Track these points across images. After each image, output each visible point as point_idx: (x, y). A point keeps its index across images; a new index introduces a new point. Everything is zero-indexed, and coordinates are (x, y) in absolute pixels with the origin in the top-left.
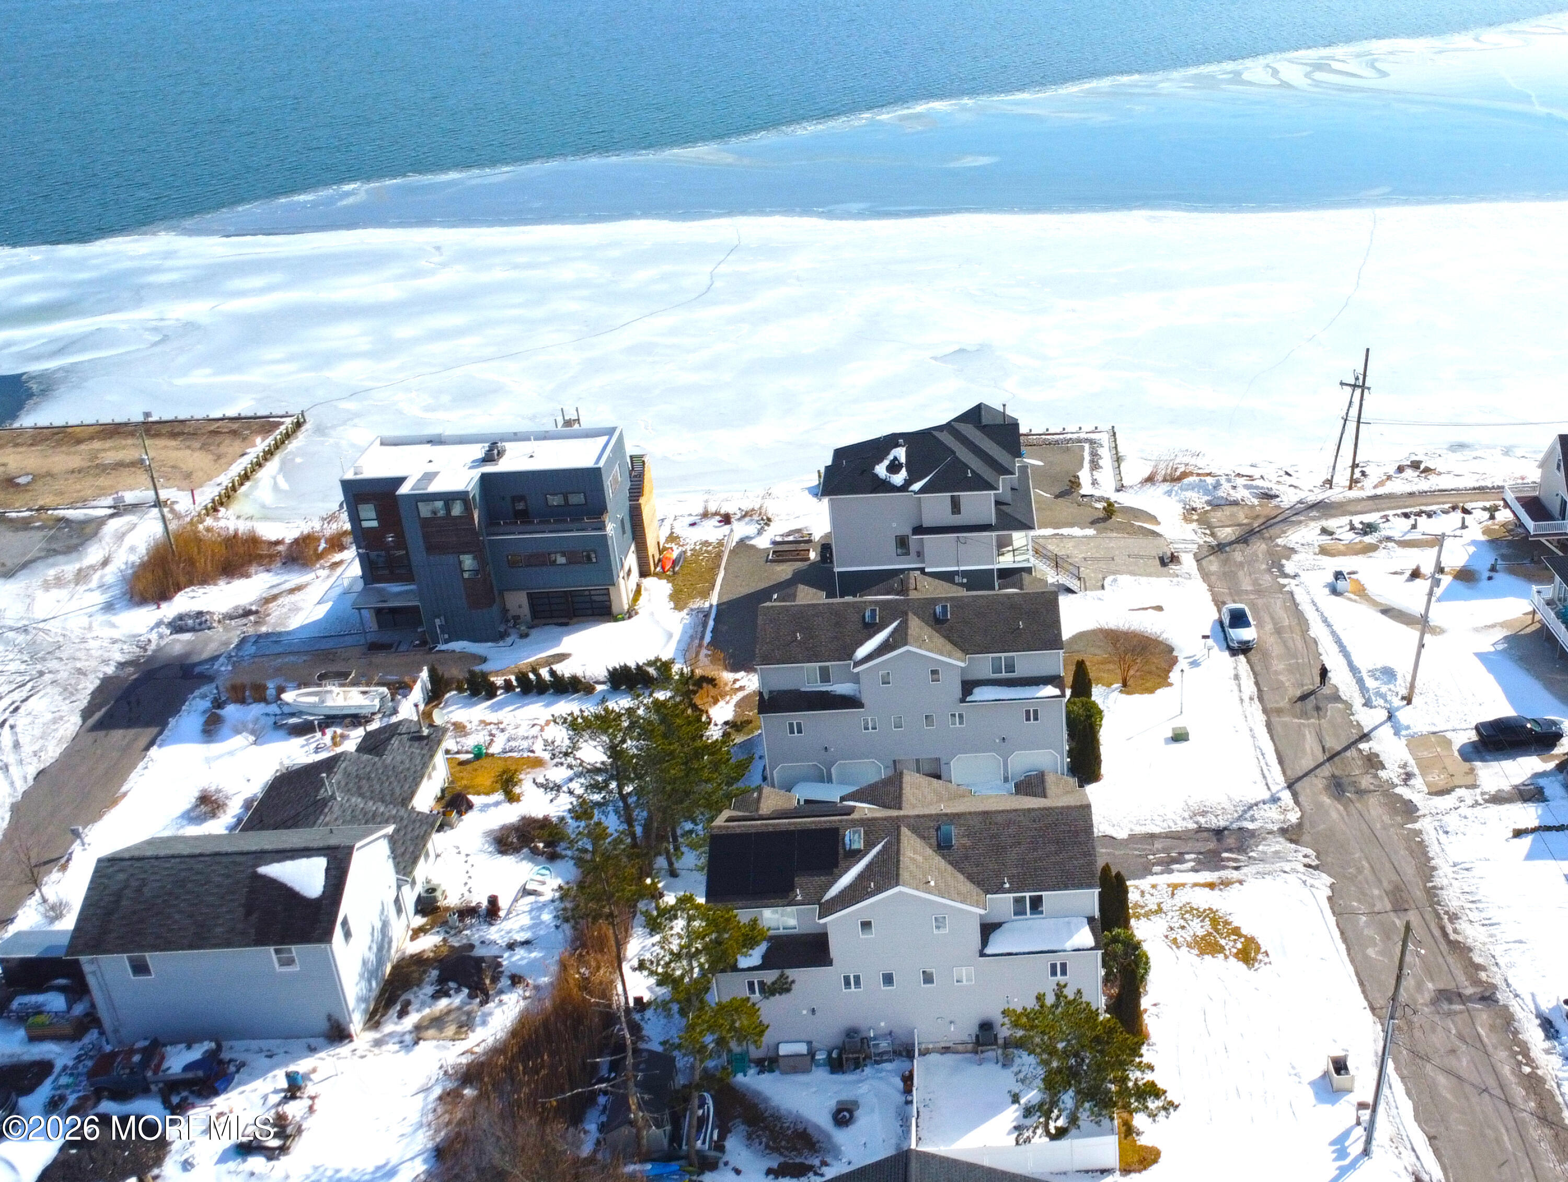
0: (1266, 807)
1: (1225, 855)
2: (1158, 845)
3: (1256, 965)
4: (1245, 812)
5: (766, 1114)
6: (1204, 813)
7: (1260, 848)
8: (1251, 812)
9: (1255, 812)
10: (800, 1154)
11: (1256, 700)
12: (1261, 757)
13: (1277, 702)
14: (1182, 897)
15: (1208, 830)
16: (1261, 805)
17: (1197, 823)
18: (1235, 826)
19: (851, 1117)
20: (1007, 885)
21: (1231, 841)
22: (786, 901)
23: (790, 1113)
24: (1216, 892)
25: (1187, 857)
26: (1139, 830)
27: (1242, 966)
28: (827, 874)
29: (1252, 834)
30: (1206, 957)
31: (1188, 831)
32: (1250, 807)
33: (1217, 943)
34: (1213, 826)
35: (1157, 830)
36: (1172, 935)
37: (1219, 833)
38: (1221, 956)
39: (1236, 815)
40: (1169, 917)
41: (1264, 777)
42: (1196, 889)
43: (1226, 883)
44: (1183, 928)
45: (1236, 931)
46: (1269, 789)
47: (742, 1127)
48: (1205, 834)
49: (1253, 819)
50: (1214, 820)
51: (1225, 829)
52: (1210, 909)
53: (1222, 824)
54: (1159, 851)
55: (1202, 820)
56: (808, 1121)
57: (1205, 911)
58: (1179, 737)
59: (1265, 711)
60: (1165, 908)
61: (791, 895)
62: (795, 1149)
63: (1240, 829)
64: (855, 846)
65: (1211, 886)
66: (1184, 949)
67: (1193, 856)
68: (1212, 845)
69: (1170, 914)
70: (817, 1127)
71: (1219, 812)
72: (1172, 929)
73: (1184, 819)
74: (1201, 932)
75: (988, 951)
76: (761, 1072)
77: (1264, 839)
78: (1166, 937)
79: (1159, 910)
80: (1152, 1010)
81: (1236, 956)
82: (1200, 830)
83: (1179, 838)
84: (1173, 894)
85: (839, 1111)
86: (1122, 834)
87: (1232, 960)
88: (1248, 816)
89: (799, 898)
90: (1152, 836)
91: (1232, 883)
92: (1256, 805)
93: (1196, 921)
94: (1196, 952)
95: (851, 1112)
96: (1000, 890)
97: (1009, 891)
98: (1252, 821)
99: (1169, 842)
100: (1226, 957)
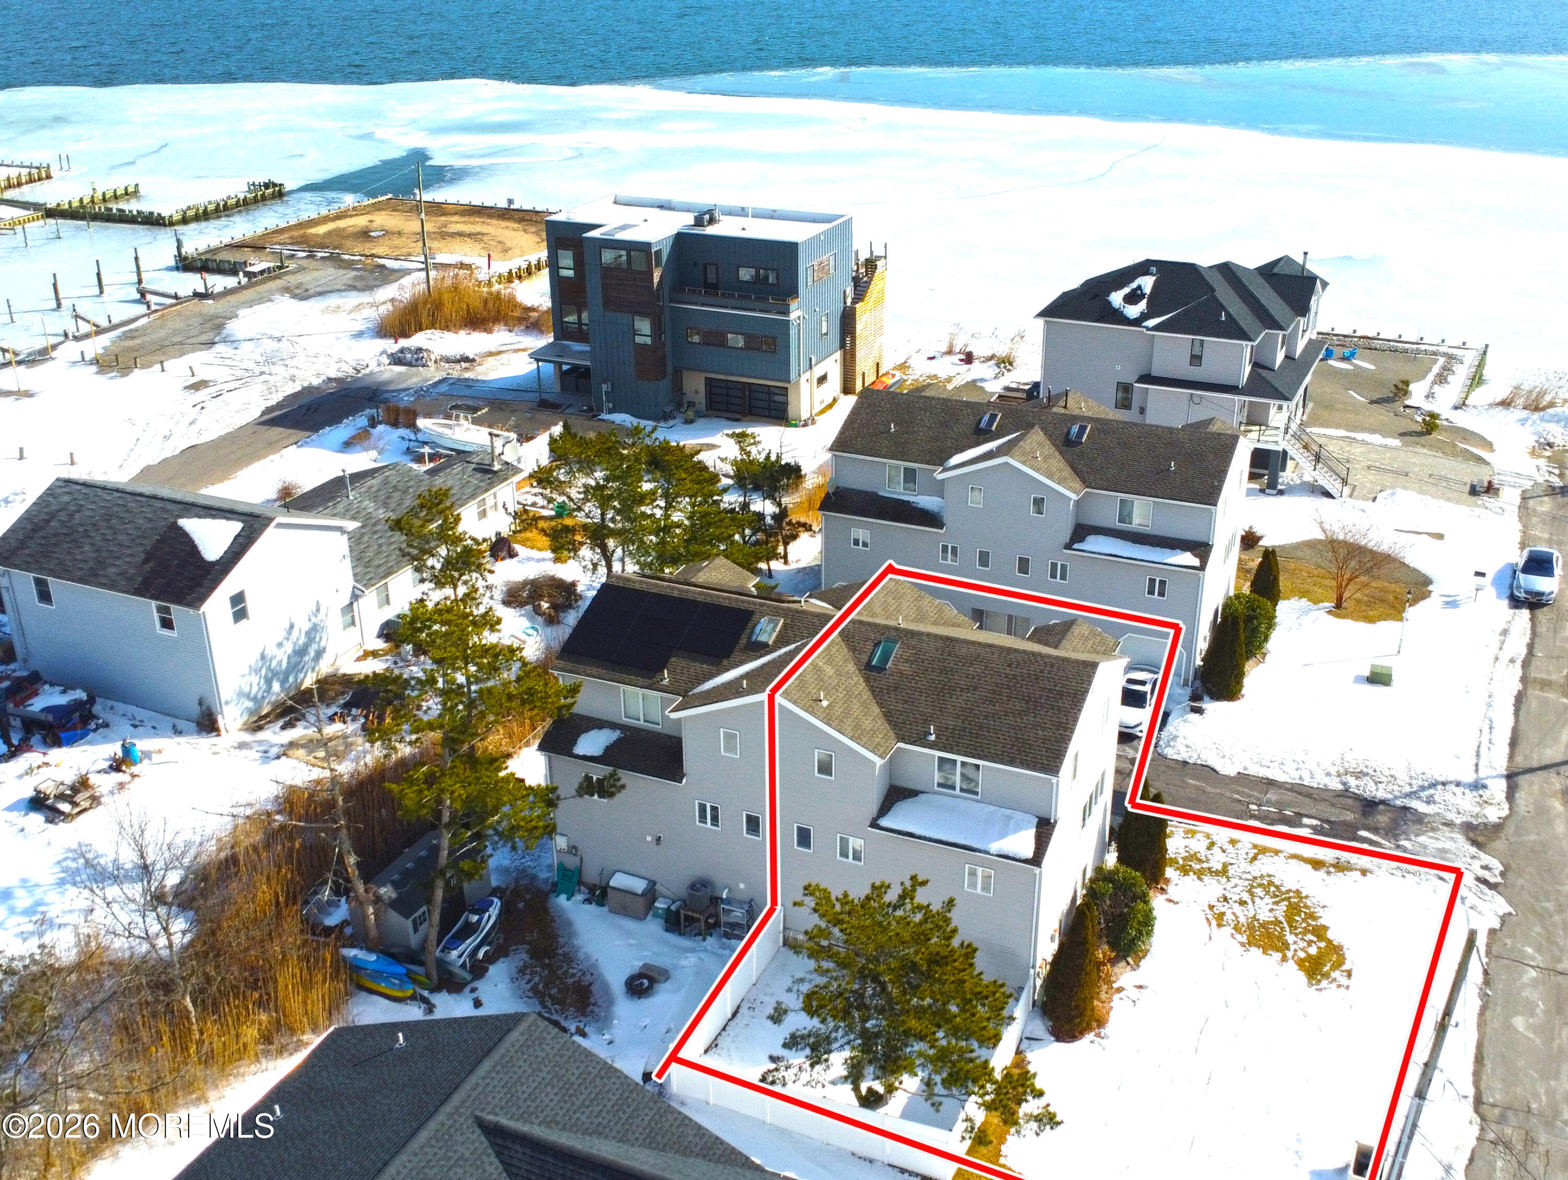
0: (1458, 790)
1: (1363, 833)
2: (1272, 796)
3: (1324, 983)
4: (1423, 788)
5: (561, 951)
6: (1359, 775)
7: (1422, 839)
8: (1432, 791)
9: (1438, 793)
10: (562, 1012)
11: (1519, 664)
12: (1486, 730)
13: (1549, 673)
14: (1265, 865)
15: (1357, 798)
16: (1452, 787)
17: (1344, 784)
18: (1398, 802)
19: (650, 987)
20: (933, 738)
21: (1382, 819)
22: (647, 682)
23: (588, 958)
24: (1321, 874)
25: (1306, 821)
26: (1255, 770)
27: (1302, 977)
28: (713, 664)
29: (1420, 819)
30: (1254, 950)
31: (1327, 790)
32: (1433, 785)
33: (1281, 937)
34: (1367, 795)
35: (1280, 777)
36: (1220, 908)
37: (1369, 806)
38: (1277, 956)
39: (1407, 789)
40: (1232, 884)
41: (1478, 755)
42: (1293, 862)
43: (1340, 867)
44: (1242, 903)
45: (1320, 932)
46: (1477, 771)
47: (524, 956)
48: (1349, 801)
49: (1430, 801)
50: (1371, 786)
51: (1383, 802)
52: (1298, 892)
53: (1381, 794)
54: (1269, 803)
55: (1352, 782)
56: (601, 975)
57: (1289, 891)
58: (1378, 678)
59: (1524, 679)
60: (1231, 871)
61: (658, 677)
62: (561, 1002)
63: (1405, 809)
64: (763, 638)
65: (1317, 864)
66: (1228, 930)
67: (1315, 822)
68: (1350, 817)
69: (1234, 881)
70: (606, 987)
71: (1383, 779)
72: (1225, 899)
73: (1328, 774)
74: (1264, 915)
75: (884, 822)
76: (588, 901)
77: (1434, 829)
78: (1211, 907)
79: (1223, 872)
80: (1132, 992)
81: (1300, 963)
82: (1346, 792)
83: (1309, 796)
84: (1255, 858)
85: (641, 975)
86: (1228, 769)
87: (1291, 965)
88: (1424, 794)
89: (666, 682)
90: (1271, 783)
91: (1351, 870)
92: (1444, 784)
93: (1268, 900)
94: (1244, 939)
95: (652, 981)
96: (921, 740)
97: (931, 746)
98: (1428, 803)
99: (1290, 796)
100: (1284, 959)
